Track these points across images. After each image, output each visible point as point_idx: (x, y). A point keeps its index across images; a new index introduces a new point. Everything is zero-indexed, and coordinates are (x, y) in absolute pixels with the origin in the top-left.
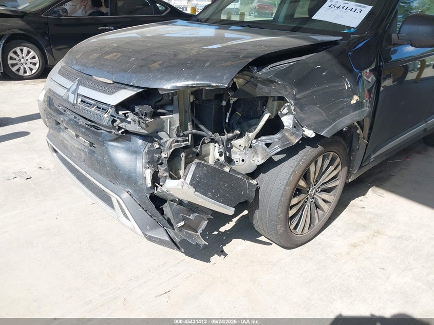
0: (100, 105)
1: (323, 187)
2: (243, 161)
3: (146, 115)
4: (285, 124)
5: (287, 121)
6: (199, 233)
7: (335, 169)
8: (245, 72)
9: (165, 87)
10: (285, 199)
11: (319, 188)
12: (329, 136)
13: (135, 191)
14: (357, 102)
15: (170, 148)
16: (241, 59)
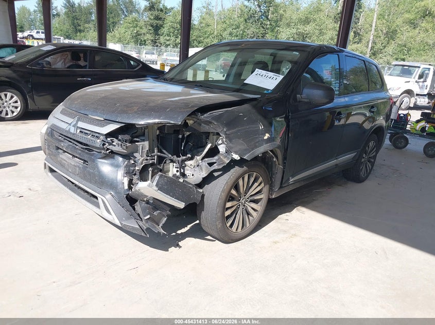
0: (94, 134)
1: (251, 198)
2: (193, 175)
3: (126, 142)
4: (220, 150)
5: (222, 149)
6: (160, 227)
7: (259, 185)
8: (193, 116)
9: (140, 123)
10: (222, 202)
11: (248, 198)
12: (249, 160)
13: (116, 193)
14: (268, 138)
15: (142, 163)
16: (190, 108)
